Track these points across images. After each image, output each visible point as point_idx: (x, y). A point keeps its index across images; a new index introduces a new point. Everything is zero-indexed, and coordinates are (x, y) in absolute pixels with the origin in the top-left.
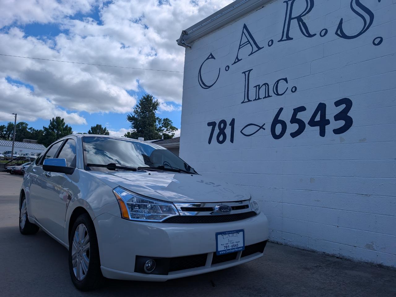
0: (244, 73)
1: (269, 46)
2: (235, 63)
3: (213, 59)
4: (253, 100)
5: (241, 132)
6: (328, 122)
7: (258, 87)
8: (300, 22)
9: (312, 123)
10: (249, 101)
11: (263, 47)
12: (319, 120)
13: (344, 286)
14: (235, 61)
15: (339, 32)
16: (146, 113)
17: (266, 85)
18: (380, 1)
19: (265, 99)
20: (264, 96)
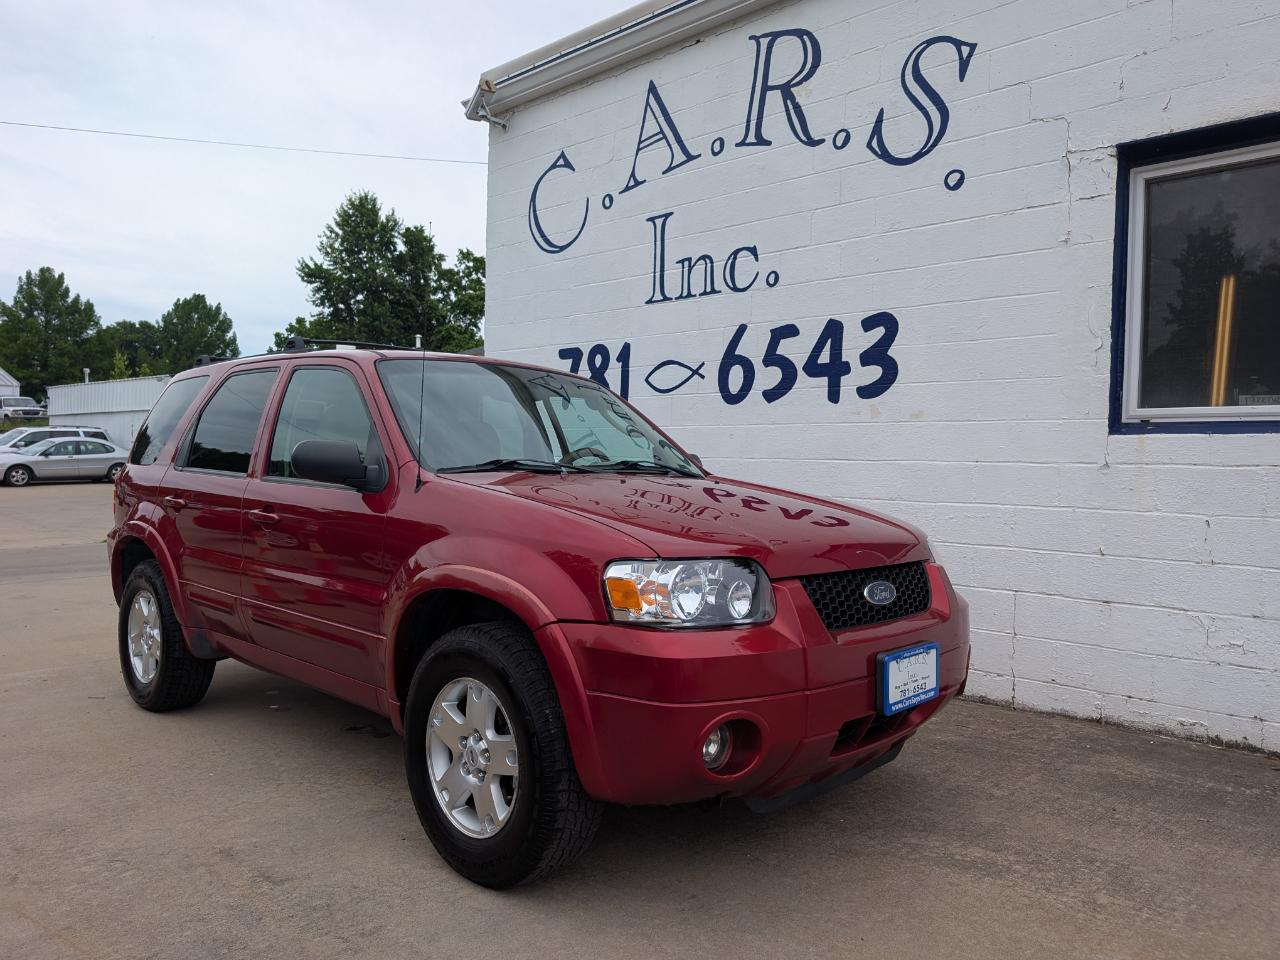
0: (652, 219)
1: (715, 154)
2: (628, 188)
3: (567, 170)
4: (676, 298)
5: (647, 380)
6: (846, 368)
7: (687, 263)
8: (789, 102)
9: (813, 368)
10: (666, 299)
11: (699, 156)
12: (827, 361)
14: (629, 183)
15: (875, 144)
16: (359, 252)
17: (708, 261)
18: (962, 78)
19: (704, 297)
20: (702, 291)
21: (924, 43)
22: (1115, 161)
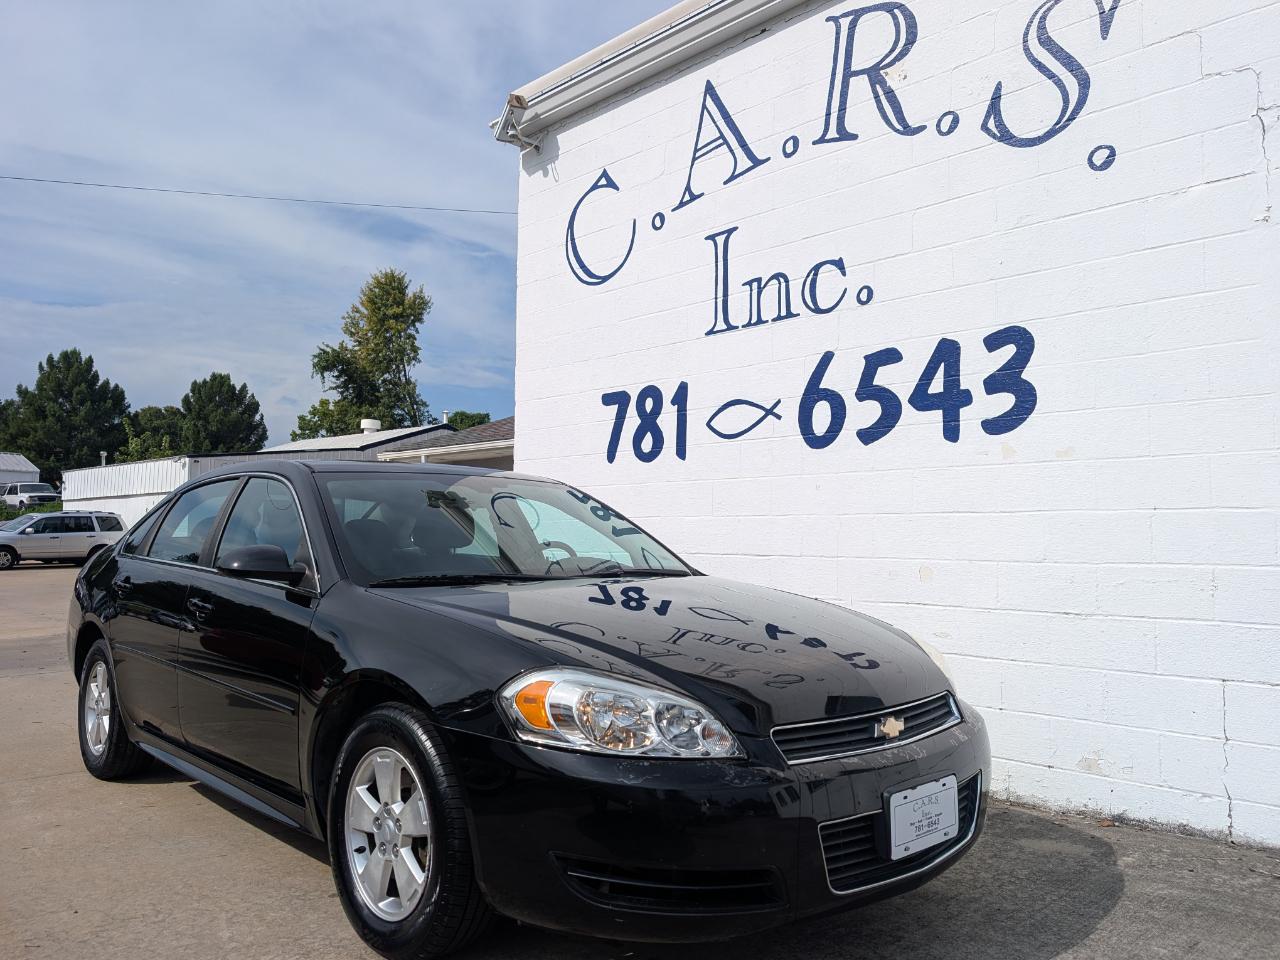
0: (712, 238)
1: (787, 155)
2: (682, 204)
3: (611, 190)
4: (743, 326)
6: (966, 398)
7: (757, 284)
8: (878, 86)
9: (922, 400)
10: (730, 328)
11: (768, 159)
12: (942, 390)
13: (1011, 887)
14: (683, 198)
15: (991, 124)
17: (782, 280)
18: (1104, 36)
19: (778, 323)
20: (775, 316)
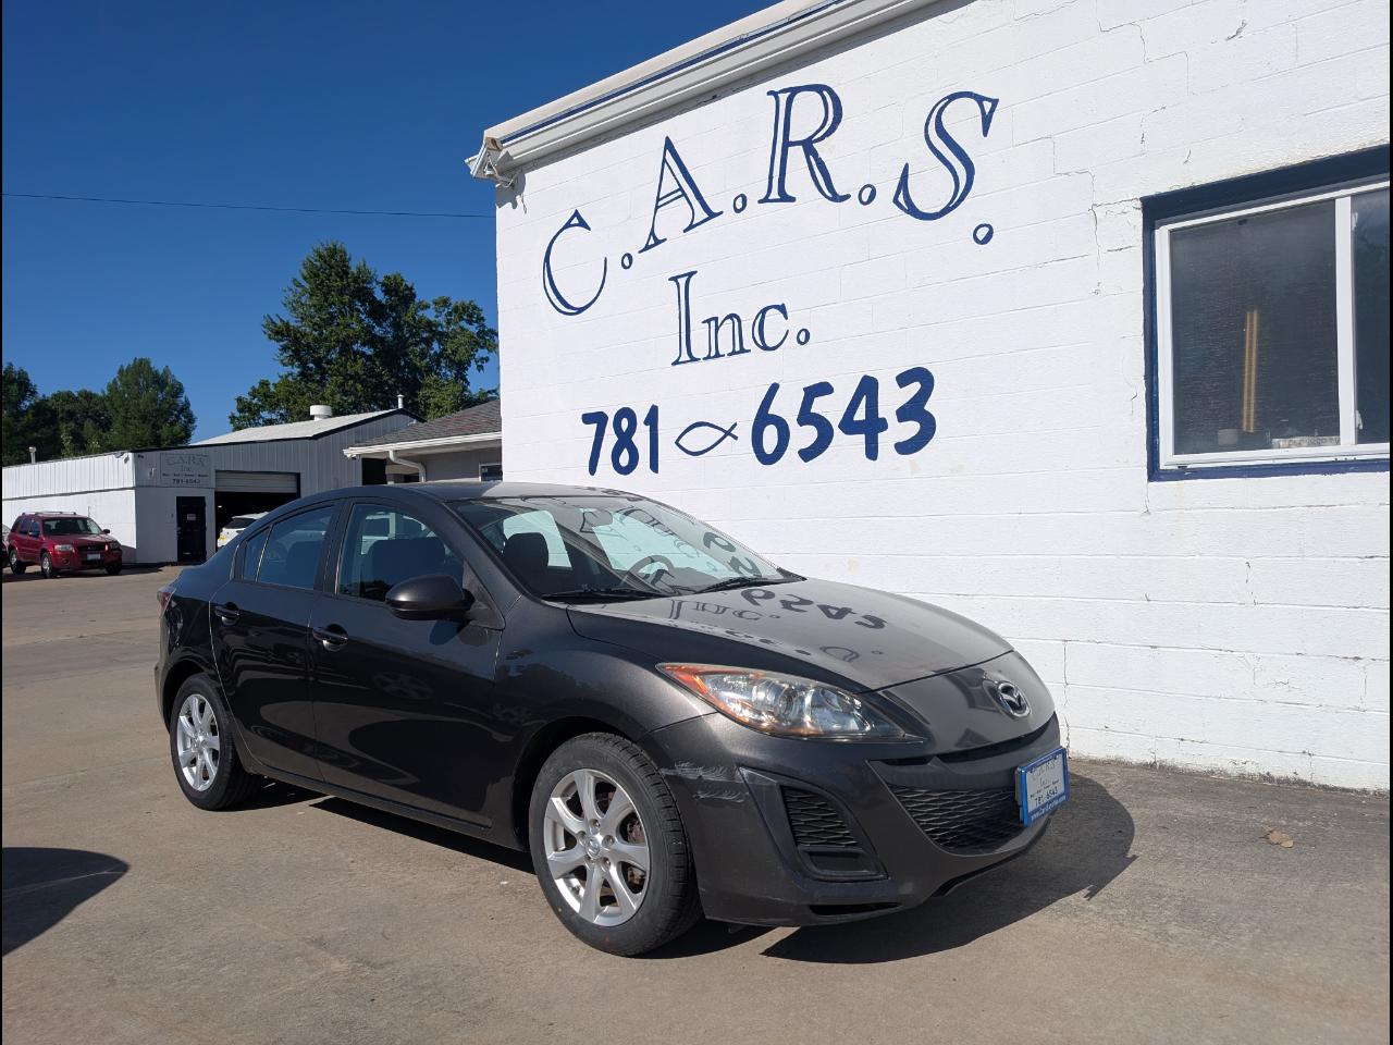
0: (675, 279)
1: (737, 211)
2: (647, 247)
3: (582, 230)
4: (705, 359)
5: (677, 443)
6: (883, 425)
7: (714, 323)
8: (811, 157)
9: (848, 426)
10: (693, 359)
11: (721, 213)
12: (863, 418)
14: (648, 241)
15: (901, 199)
17: (735, 320)
18: (985, 133)
19: (733, 356)
20: (731, 351)
21: (944, 99)
22: (1140, 213)
